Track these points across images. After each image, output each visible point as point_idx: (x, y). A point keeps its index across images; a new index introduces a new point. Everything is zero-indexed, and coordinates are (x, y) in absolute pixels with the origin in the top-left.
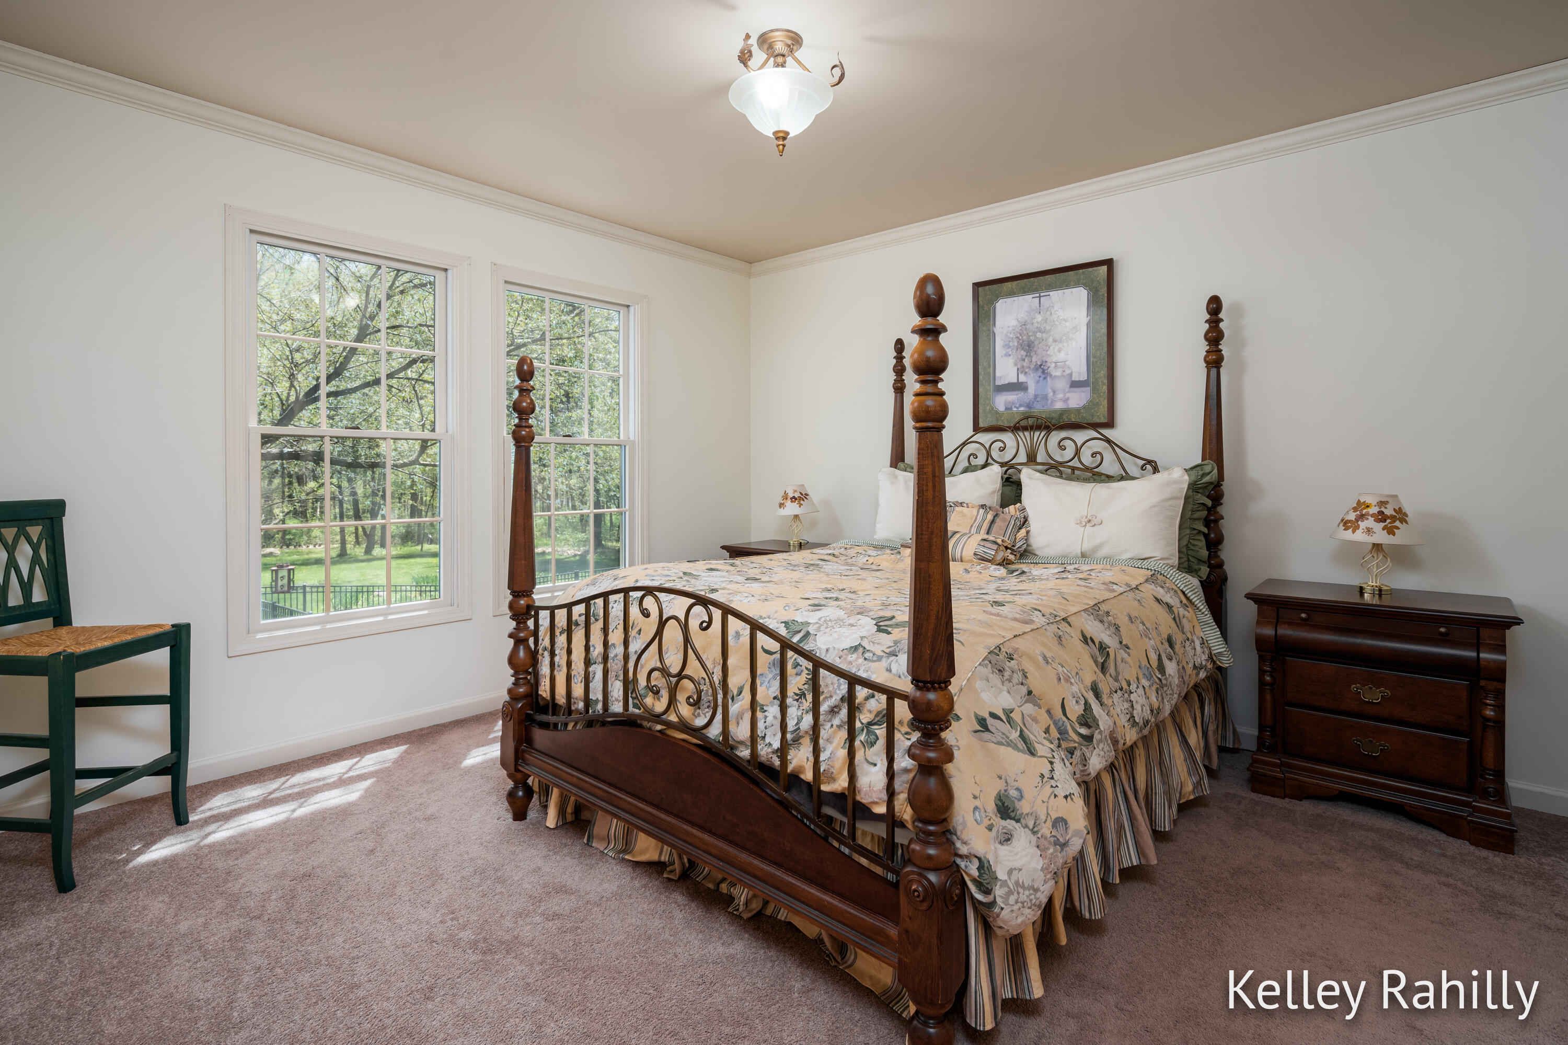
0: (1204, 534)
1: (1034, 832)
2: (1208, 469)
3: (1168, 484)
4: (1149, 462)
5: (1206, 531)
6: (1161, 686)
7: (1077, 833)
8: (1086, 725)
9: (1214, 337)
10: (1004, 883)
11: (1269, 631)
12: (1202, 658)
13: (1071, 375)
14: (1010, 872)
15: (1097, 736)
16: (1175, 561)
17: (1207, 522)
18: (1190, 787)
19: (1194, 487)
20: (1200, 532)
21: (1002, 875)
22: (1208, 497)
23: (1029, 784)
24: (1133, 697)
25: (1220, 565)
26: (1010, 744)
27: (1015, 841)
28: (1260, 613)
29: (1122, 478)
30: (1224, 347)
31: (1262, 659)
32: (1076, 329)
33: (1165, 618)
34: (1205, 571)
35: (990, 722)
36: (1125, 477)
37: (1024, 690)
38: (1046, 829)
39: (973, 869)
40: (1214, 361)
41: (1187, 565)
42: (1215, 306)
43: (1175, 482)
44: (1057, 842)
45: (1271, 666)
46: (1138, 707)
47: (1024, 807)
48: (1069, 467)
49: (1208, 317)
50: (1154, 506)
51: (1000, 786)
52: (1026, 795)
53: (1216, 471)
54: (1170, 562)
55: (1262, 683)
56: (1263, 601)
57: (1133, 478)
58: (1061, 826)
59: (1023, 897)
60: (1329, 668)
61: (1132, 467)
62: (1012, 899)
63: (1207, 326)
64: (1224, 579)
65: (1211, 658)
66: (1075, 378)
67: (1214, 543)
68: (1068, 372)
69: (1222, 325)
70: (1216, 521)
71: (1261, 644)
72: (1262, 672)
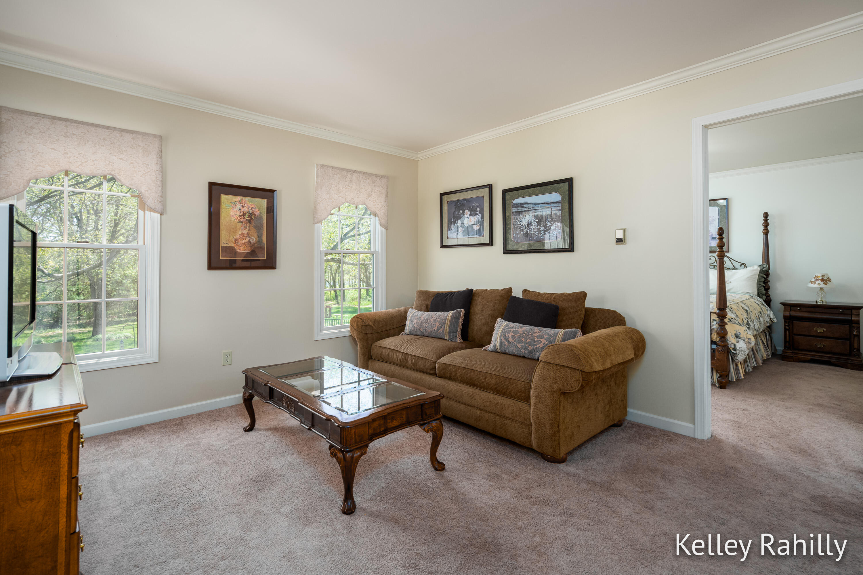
0: (763, 286)
1: (744, 341)
2: (765, 266)
3: (753, 270)
4: (743, 264)
5: (764, 285)
6: (760, 323)
7: (753, 341)
8: (748, 325)
9: (766, 225)
10: (738, 350)
11: (788, 314)
12: (768, 320)
13: (712, 235)
14: (739, 348)
15: (750, 328)
16: (756, 293)
17: (764, 282)
18: (765, 355)
19: (761, 272)
20: (762, 285)
21: (738, 348)
22: (765, 275)
23: (742, 332)
24: (755, 323)
25: (769, 296)
26: (737, 324)
27: (740, 342)
28: (785, 308)
29: (733, 269)
30: (769, 227)
31: (785, 322)
32: (714, 220)
33: (758, 308)
34: (764, 297)
35: (731, 319)
36: (735, 268)
37: (736, 315)
38: (747, 340)
39: (733, 346)
40: (766, 233)
41: (759, 295)
42: (766, 215)
43: (755, 270)
44: (749, 343)
45: (788, 324)
46: (756, 326)
47: (741, 336)
48: (713, 265)
49: (764, 218)
50: (749, 277)
51: (735, 332)
52: (741, 333)
53: (768, 266)
54: (754, 294)
55: (785, 329)
56: (784, 304)
57: (737, 269)
58: (750, 339)
59: (743, 353)
60: (807, 324)
61: (737, 265)
62: (740, 353)
63: (763, 221)
64: (771, 300)
65: (770, 320)
66: (714, 236)
67: (767, 289)
68: (711, 234)
69: (768, 221)
70: (767, 282)
71: (785, 317)
72: (785, 326)
